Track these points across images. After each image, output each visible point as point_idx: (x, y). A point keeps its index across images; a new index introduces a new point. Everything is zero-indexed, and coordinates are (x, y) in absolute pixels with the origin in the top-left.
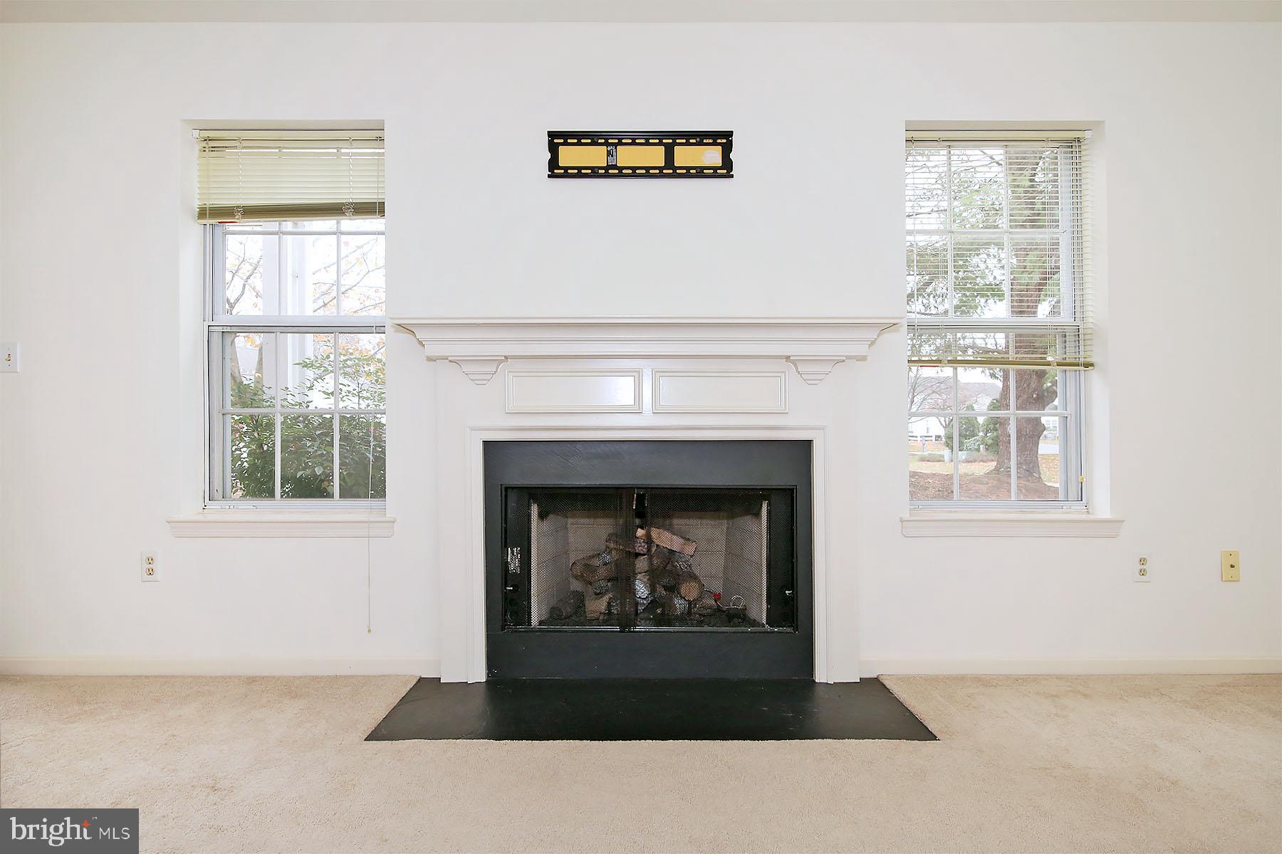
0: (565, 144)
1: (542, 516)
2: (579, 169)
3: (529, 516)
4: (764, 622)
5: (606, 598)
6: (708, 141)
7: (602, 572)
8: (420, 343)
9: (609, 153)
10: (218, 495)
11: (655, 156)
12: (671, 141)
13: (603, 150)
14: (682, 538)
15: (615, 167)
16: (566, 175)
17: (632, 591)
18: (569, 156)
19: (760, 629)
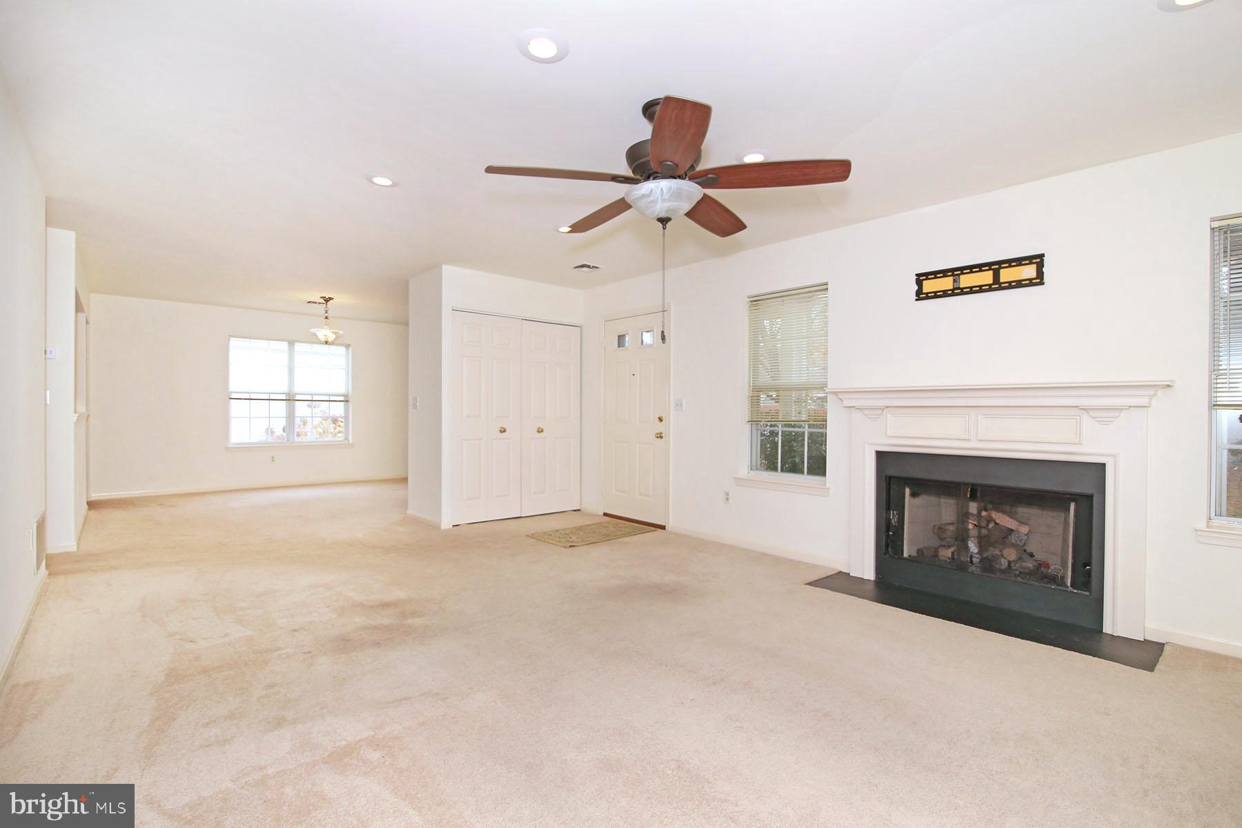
0: (927, 279)
1: (913, 495)
2: (935, 292)
3: (904, 494)
4: (1069, 584)
5: (952, 550)
6: (1025, 262)
7: (949, 534)
8: (841, 399)
9: (954, 281)
10: (754, 468)
11: (986, 277)
12: (997, 266)
13: (951, 279)
14: (1018, 521)
15: (959, 288)
16: (927, 298)
17: (967, 548)
18: (929, 286)
19: (1064, 588)
